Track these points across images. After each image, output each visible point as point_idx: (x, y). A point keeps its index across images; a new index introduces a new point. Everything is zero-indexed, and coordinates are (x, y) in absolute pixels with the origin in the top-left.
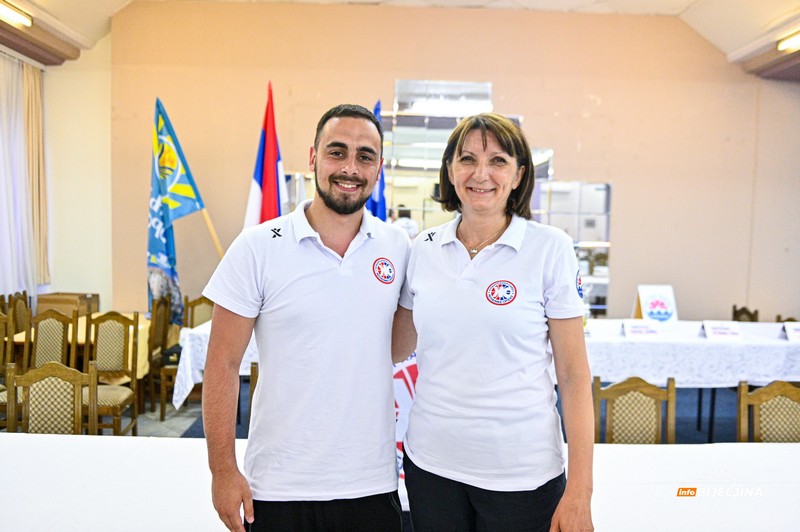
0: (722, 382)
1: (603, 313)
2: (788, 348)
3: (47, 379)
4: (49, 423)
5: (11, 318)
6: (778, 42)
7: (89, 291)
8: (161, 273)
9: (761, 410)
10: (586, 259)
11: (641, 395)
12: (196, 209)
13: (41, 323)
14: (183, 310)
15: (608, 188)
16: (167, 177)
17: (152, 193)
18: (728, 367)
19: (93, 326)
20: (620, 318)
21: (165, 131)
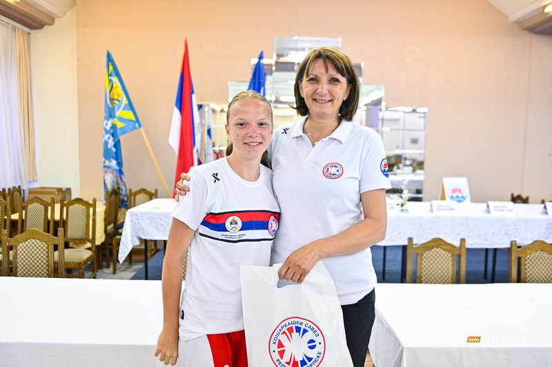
0: (501, 244)
1: (419, 200)
2: (548, 220)
3: (29, 241)
4: (31, 270)
5: (9, 203)
6: (545, 7)
7: (64, 186)
8: (112, 173)
9: (526, 260)
10: (411, 165)
11: (442, 250)
12: (136, 128)
13: (30, 207)
14: (128, 198)
15: (425, 117)
16: (115, 106)
17: (105, 117)
18: (505, 234)
19: (65, 208)
20: (430, 201)
21: (113, 74)
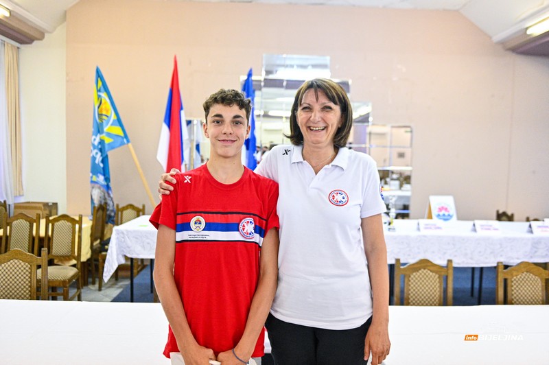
0: (487, 263)
1: (407, 215)
2: (533, 239)
3: (12, 261)
6: (527, 29)
7: (50, 201)
8: (99, 188)
9: (512, 282)
10: (398, 179)
11: (429, 272)
12: (124, 144)
13: (15, 223)
14: (115, 214)
15: (412, 132)
16: (104, 121)
17: (93, 132)
18: (492, 253)
19: (50, 225)
20: (417, 219)
21: (102, 89)
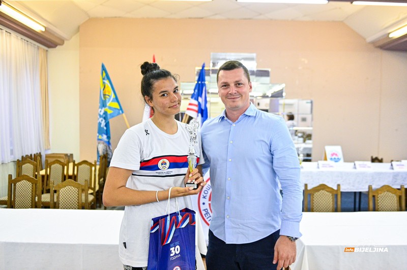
0: (363, 189)
1: (310, 161)
2: (394, 173)
5: (39, 164)
6: (389, 34)
7: (69, 153)
8: (103, 143)
9: (378, 197)
10: (302, 137)
11: (326, 192)
12: (120, 114)
13: (52, 166)
15: (312, 102)
16: (107, 99)
17: (100, 106)
19: (76, 167)
20: (317, 161)
21: (106, 78)
